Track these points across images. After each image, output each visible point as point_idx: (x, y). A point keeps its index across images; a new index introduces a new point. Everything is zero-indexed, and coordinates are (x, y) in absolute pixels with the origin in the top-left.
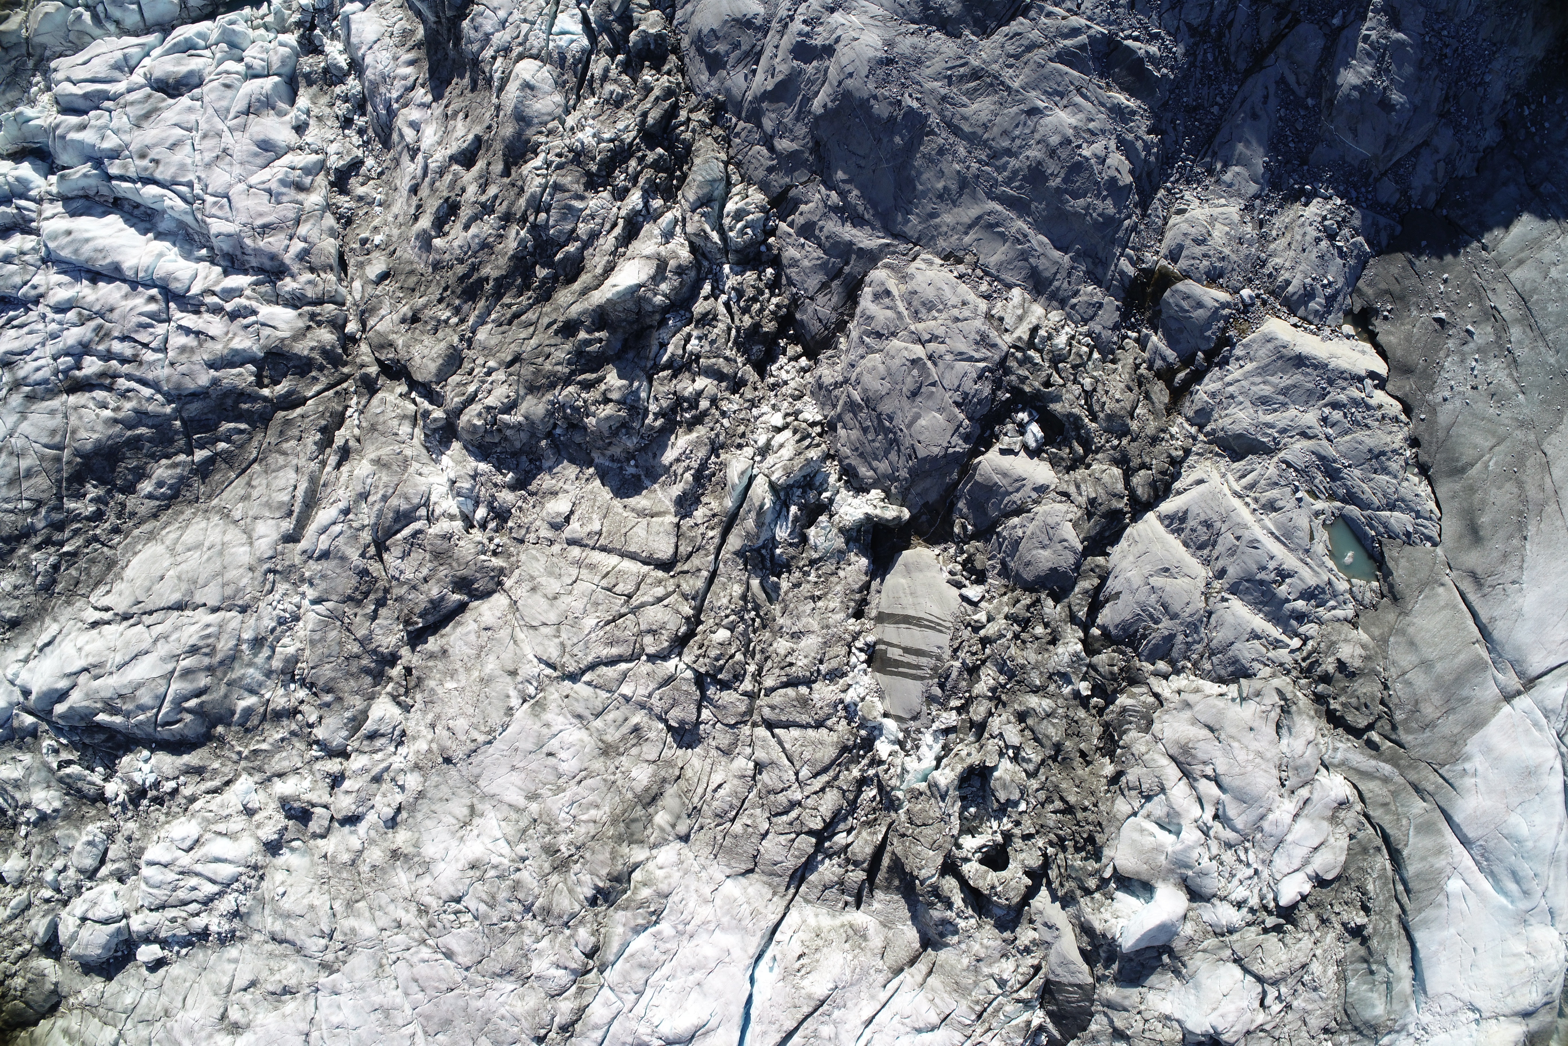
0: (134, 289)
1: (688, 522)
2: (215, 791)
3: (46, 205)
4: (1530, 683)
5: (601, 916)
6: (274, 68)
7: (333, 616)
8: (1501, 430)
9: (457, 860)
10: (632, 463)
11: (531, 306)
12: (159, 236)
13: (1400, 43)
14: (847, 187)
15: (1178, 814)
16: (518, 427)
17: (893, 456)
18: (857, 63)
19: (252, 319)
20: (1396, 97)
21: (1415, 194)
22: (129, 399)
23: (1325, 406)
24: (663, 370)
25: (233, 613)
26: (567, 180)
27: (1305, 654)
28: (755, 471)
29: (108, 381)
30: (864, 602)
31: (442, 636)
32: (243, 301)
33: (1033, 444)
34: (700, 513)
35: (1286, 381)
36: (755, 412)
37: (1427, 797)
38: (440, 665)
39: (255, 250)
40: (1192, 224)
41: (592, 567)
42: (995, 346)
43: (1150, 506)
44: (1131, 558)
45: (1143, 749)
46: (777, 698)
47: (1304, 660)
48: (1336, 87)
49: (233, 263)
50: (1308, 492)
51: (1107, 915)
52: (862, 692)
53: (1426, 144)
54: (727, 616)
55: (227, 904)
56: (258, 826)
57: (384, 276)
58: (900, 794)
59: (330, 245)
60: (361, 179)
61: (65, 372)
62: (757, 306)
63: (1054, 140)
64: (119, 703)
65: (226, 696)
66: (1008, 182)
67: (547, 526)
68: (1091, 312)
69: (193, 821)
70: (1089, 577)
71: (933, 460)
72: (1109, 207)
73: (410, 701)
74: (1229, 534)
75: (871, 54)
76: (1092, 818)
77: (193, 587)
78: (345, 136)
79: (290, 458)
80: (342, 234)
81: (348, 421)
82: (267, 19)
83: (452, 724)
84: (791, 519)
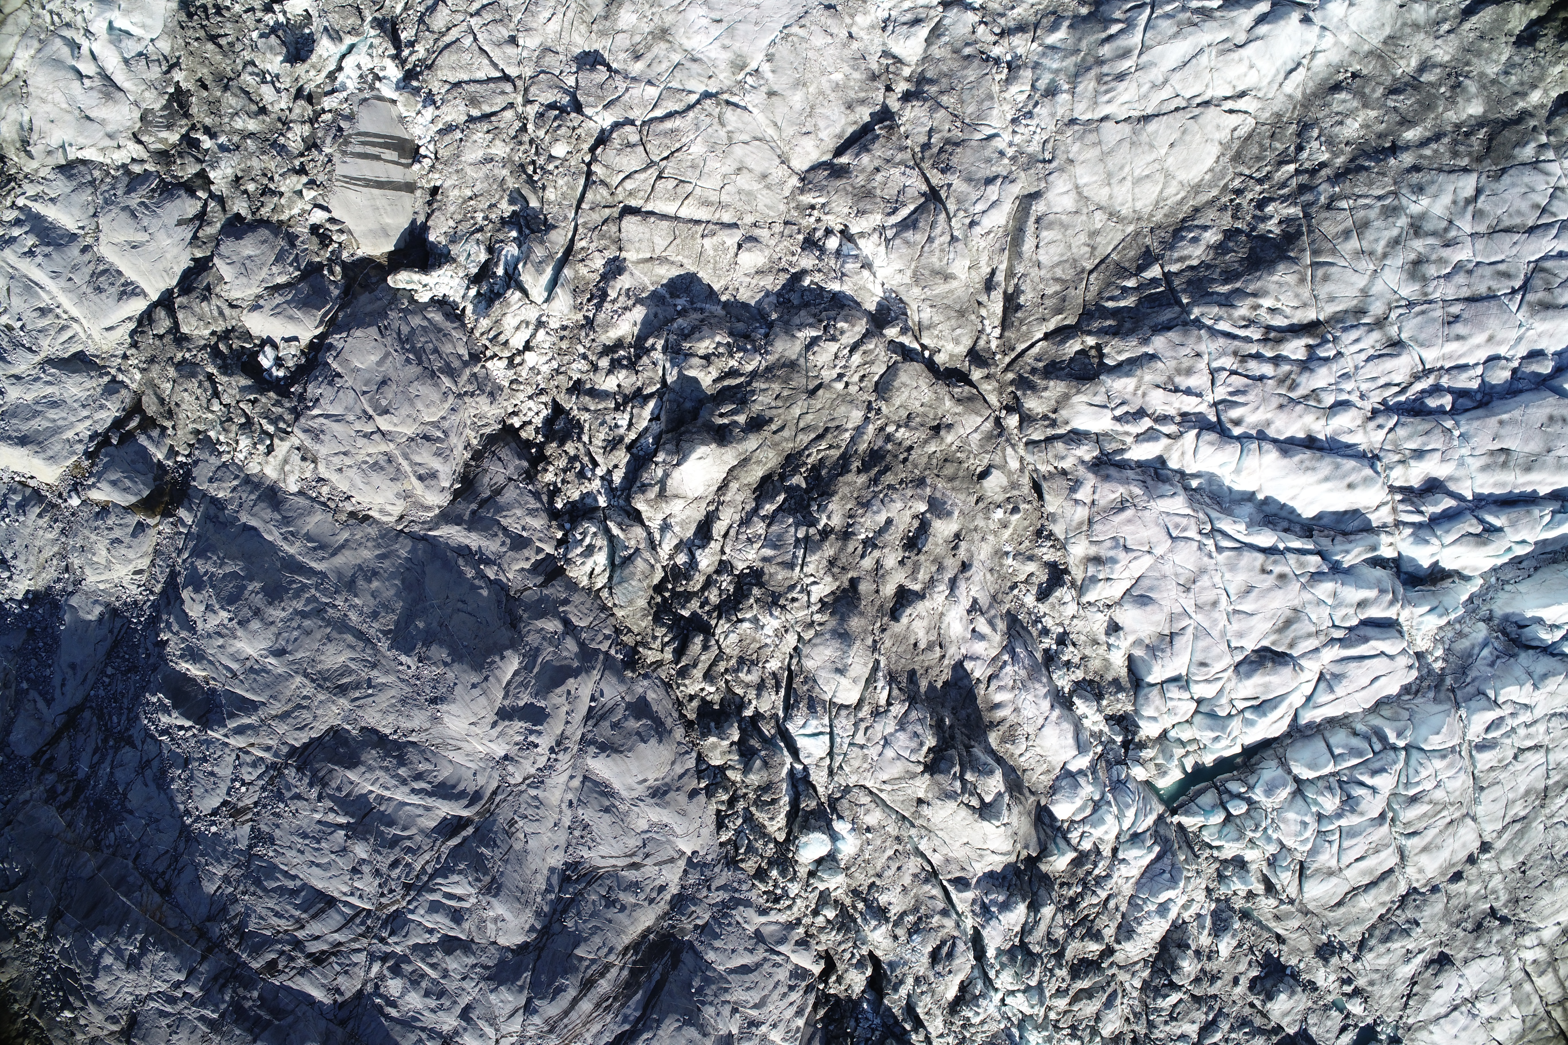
0: (1260, 432)
1: (610, 254)
3: (1389, 520)
6: (1155, 691)
7: (974, 127)
10: (679, 308)
11: (806, 448)
12: (1250, 497)
14: (476, 582)
15: (111, 42)
16: (801, 327)
17: (405, 330)
18: (469, 699)
19: (1118, 412)
22: (1244, 319)
24: (653, 393)
25: (1085, 117)
26: (781, 574)
27: (13, 194)
28: (545, 306)
29: (1272, 335)
30: (430, 201)
31: (855, 123)
32: (1134, 430)
33: (268, 349)
34: (598, 262)
35: (35, 424)
36: (554, 364)
38: (852, 94)
39: (1130, 485)
40: (126, 560)
41: (706, 203)
42: (305, 431)
43: (156, 304)
44: (169, 256)
45: (147, 94)
46: (499, 102)
47: (13, 189)
49: (1156, 473)
50: (13, 329)
52: (420, 120)
54: (557, 167)
57: (984, 475)
58: (373, 32)
59: (1053, 503)
60: (1035, 581)
61: (1324, 341)
62: (564, 464)
63: (255, 625)
64: (1195, 18)
65: (1080, 40)
66: (304, 588)
67: (762, 240)
68: (219, 473)
70: (208, 237)
71: (362, 324)
72: (202, 566)
73: (884, 61)
74: (79, 283)
75: (453, 708)
76: (190, 32)
77: (1135, 138)
78: (1061, 624)
79: (1049, 276)
80: (1042, 521)
81: (997, 323)
82: (1182, 751)
83: (829, 40)
84: (501, 265)
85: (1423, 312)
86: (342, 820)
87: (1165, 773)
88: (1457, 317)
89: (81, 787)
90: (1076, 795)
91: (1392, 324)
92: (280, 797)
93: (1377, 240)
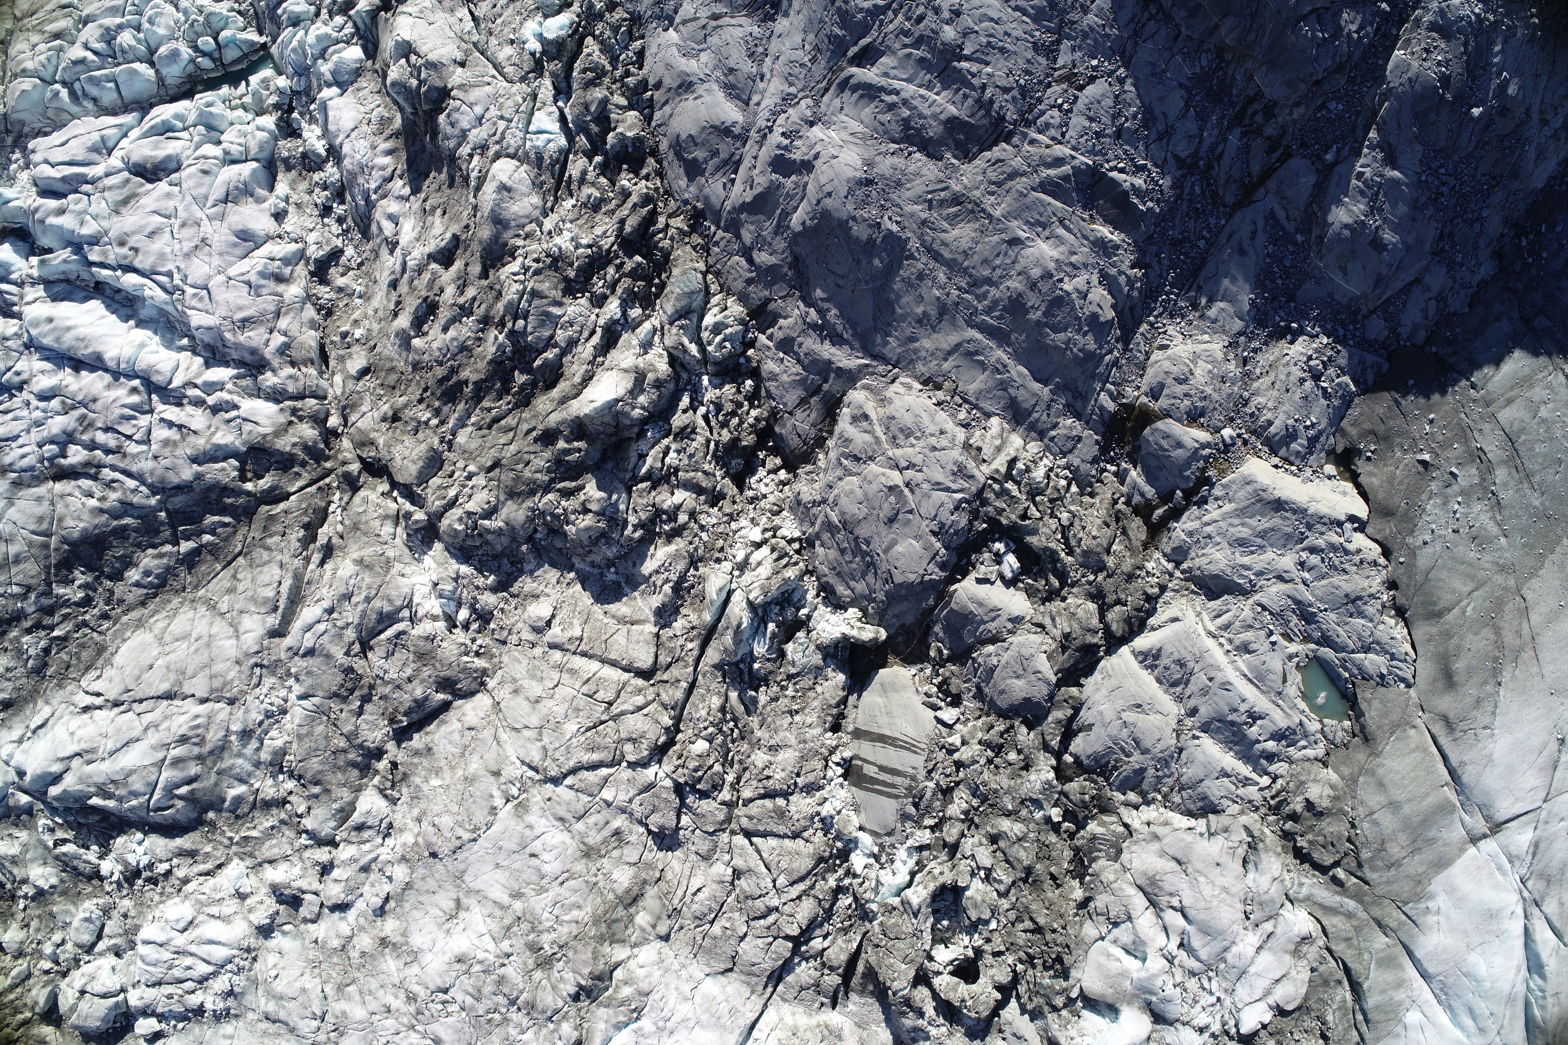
0: (116, 379)
1: (667, 633)
2: (208, 873)
3: (28, 289)
4: (1496, 827)
5: (583, 1011)
6: (252, 153)
7: (320, 711)
8: (1481, 574)
9: (444, 953)
10: (613, 570)
11: (510, 411)
12: (140, 324)
13: (1395, 182)
14: (826, 305)
15: (1144, 943)
16: (499, 532)
17: (870, 578)
18: (836, 182)
19: (234, 413)
20: (1388, 236)
21: (1404, 332)
22: (114, 490)
23: (1303, 550)
24: (642, 481)
25: (221, 705)
26: (545, 286)
27: (1274, 792)
28: (734, 586)
29: (93, 471)
30: (842, 716)
31: (427, 734)
32: (224, 395)
33: (1009, 575)
34: (679, 625)
35: (1265, 523)
36: (734, 525)
37: (1390, 933)
38: (425, 762)
39: (235, 343)
40: (1174, 361)
41: (573, 672)
42: (972, 477)
43: (1124, 640)
44: (1104, 692)
45: (1112, 877)
46: (755, 808)
47: (1273, 798)
48: (1326, 225)
49: (214, 354)
50: (1282, 635)
51: (1073, 1033)
52: (838, 805)
53: (1418, 281)
54: (706, 728)
55: (221, 983)
56: (250, 911)
57: (364, 372)
58: (874, 907)
59: (310, 338)
60: (341, 269)
61: (51, 459)
62: (735, 421)
63: (1036, 273)
64: (112, 788)
65: (216, 784)
66: (988, 311)
67: (529, 629)
68: (1069, 445)
69: (187, 903)
70: (1062, 708)
71: (910, 586)
72: (1090, 343)
73: (396, 794)
74: (1202, 674)
75: (850, 173)
76: (1060, 940)
77: (181, 678)
78: (324, 225)
79: (275, 554)
80: (325, 324)
81: (331, 518)
82: (245, 99)
83: (437, 821)
84: (768, 635)
86: (965, 65)
87: (263, 81)
89: (1238, 119)
90: (337, 64)
92: (1024, 91)
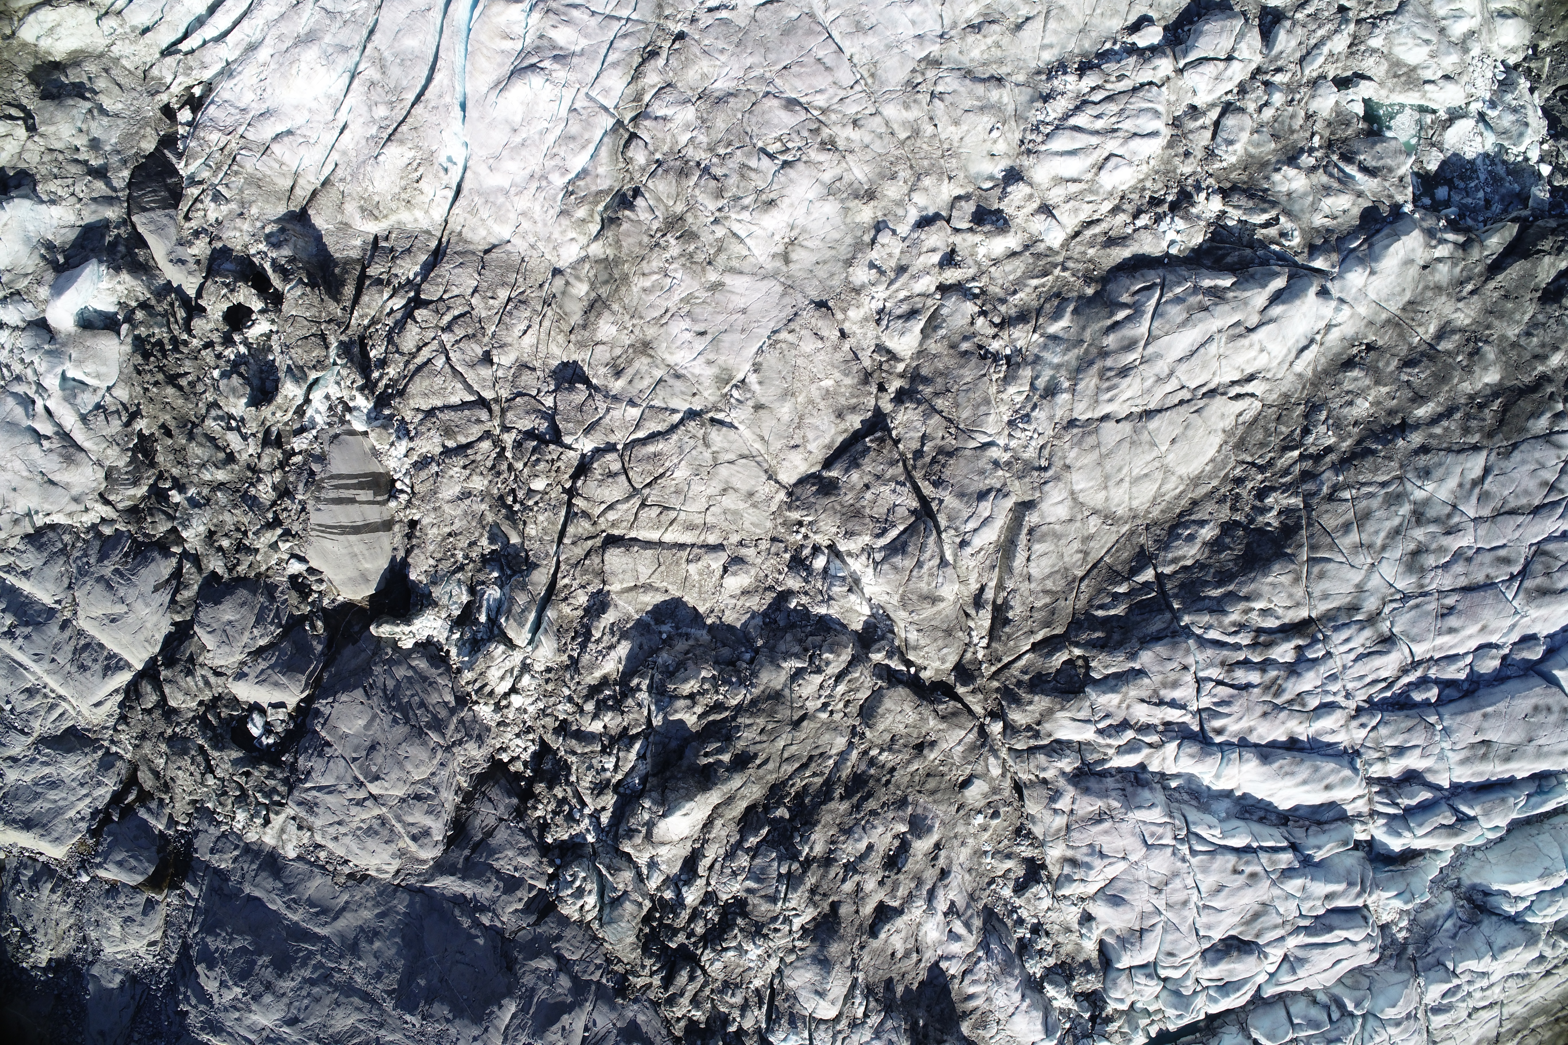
0: (1242, 740)
1: (593, 589)
2: (1090, 224)
3: (1365, 811)
5: (626, 181)
6: (1124, 976)
7: (968, 433)
9: (792, 205)
10: (664, 636)
11: (790, 778)
12: (1228, 794)
14: (473, 932)
15: (66, 397)
16: (787, 656)
17: (391, 684)
19: (1101, 726)
22: (1234, 624)
24: (638, 734)
25: (1084, 417)
26: (765, 907)
28: (529, 649)
29: (1262, 639)
30: (409, 536)
31: (846, 431)
32: (1115, 742)
33: (256, 716)
34: (582, 599)
35: (37, 807)
36: (541, 705)
38: (843, 401)
39: (1107, 797)
40: (140, 935)
41: (690, 527)
42: (300, 804)
43: (140, 675)
44: (149, 625)
45: (109, 452)
46: (476, 432)
49: (1136, 778)
51: (120, 289)
52: (394, 452)
54: (536, 503)
55: (1058, 108)
56: (1031, 196)
57: (966, 783)
58: (339, 361)
59: (1032, 807)
60: (1012, 875)
61: (1315, 641)
63: (268, 999)
64: (1207, 301)
65: (1084, 328)
66: (310, 955)
67: (750, 560)
68: (220, 845)
69: (1109, 187)
70: (186, 600)
71: (348, 688)
72: (212, 942)
73: (877, 357)
74: (63, 664)
76: (148, 378)
77: (1135, 438)
78: (1036, 916)
79: (1039, 588)
80: (1022, 820)
81: (984, 634)
82: (1148, 1021)
83: (820, 344)
84: (484, 610)
85: (1417, 606)
87: (1130, 1040)
88: (1451, 609)
91: (1384, 620)
93: (1377, 532)
